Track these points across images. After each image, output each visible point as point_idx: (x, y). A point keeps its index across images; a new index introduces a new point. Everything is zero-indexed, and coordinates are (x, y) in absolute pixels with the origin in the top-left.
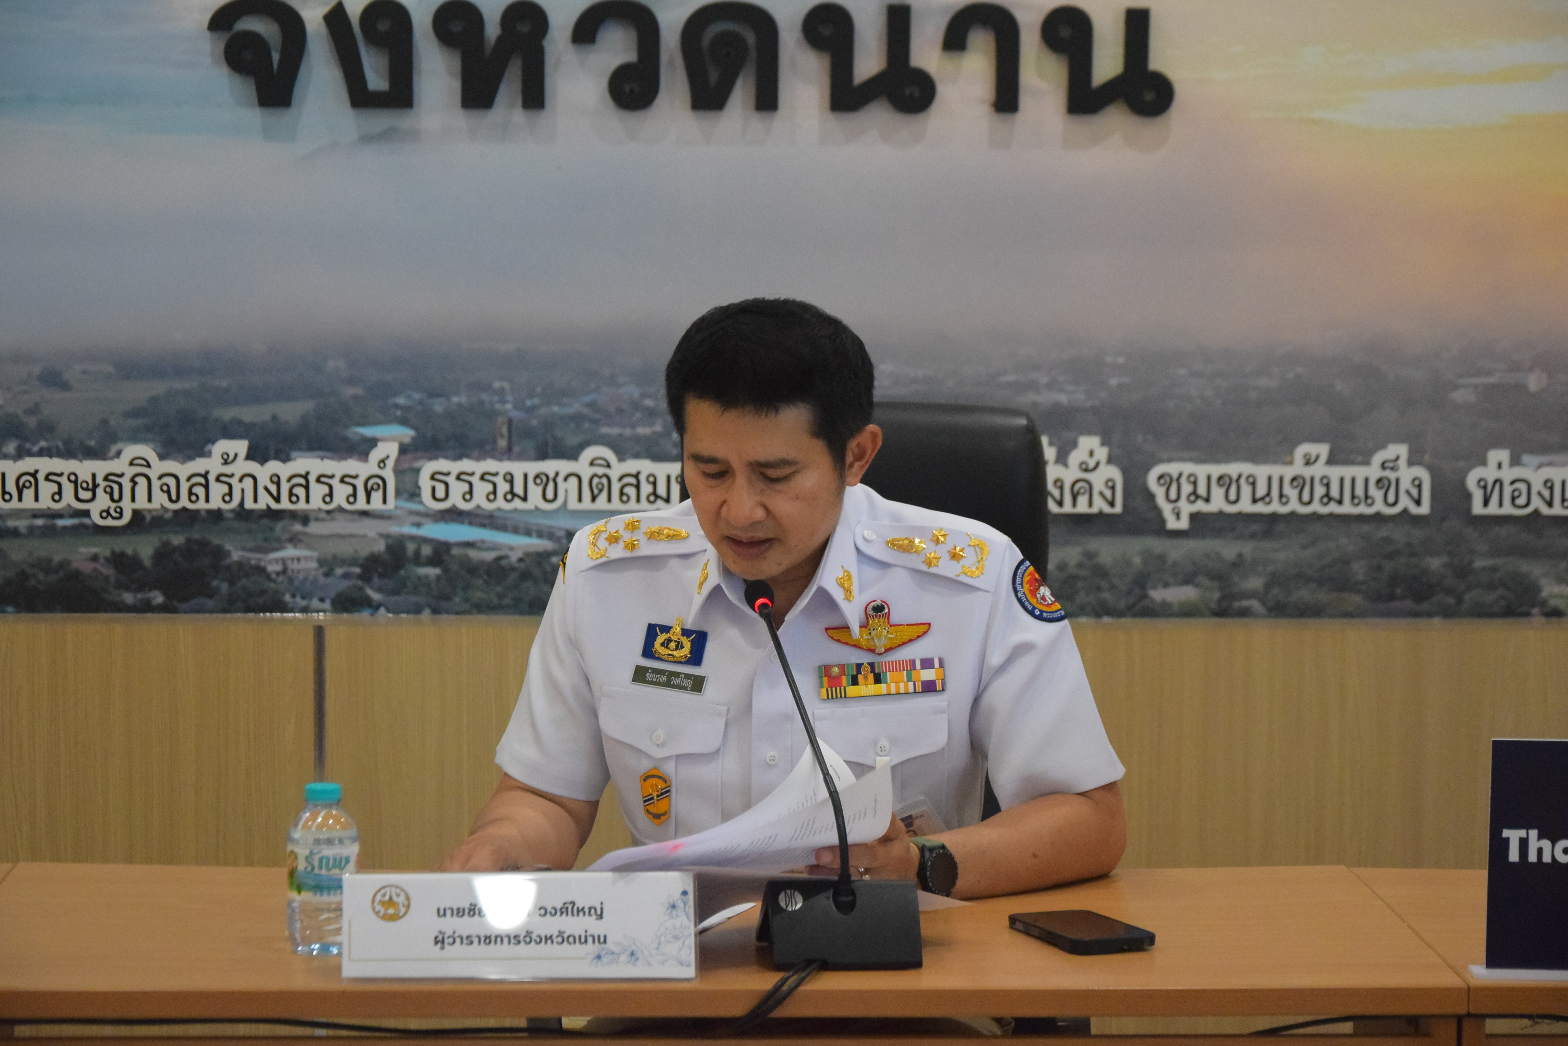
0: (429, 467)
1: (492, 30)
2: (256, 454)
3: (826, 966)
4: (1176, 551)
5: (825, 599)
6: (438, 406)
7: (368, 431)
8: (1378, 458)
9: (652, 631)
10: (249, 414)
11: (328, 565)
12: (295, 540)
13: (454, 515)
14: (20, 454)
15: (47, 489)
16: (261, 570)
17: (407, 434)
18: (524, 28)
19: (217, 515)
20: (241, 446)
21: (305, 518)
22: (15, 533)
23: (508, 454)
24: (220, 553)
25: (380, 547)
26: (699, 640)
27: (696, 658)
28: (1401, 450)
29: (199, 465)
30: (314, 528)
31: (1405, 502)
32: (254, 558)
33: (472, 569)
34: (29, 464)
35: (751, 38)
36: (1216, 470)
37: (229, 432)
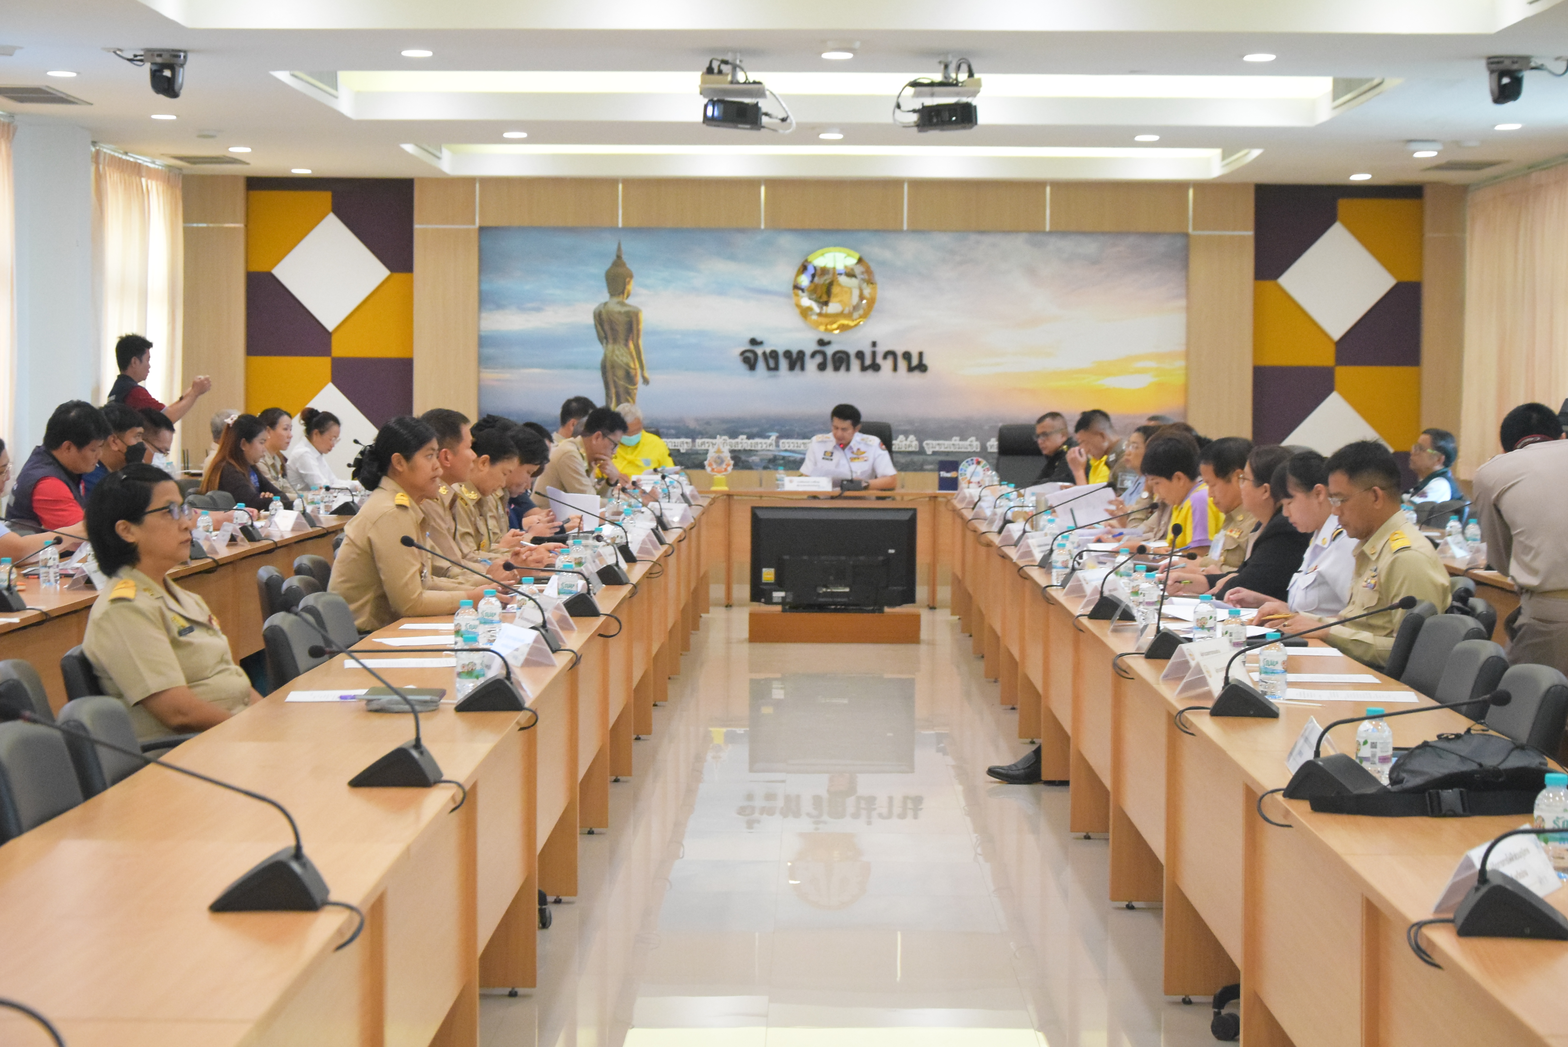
0: (781, 441)
1: (794, 356)
2: (749, 438)
3: (849, 490)
4: (929, 459)
5: (851, 448)
6: (783, 429)
7: (770, 434)
8: (970, 440)
9: (825, 452)
10: (747, 430)
11: (762, 460)
12: (755, 455)
13: (786, 451)
14: (702, 438)
15: (707, 445)
16: (747, 461)
17: (777, 434)
18: (801, 355)
19: (740, 451)
20: (744, 437)
21: (757, 451)
22: (700, 454)
23: (797, 438)
24: (740, 458)
25: (771, 457)
26: (832, 454)
27: (832, 456)
28: (973, 438)
29: (736, 440)
30: (759, 453)
31: (974, 449)
32: (747, 459)
33: (789, 462)
34: (703, 440)
35: (844, 356)
36: (937, 442)
37: (742, 434)
